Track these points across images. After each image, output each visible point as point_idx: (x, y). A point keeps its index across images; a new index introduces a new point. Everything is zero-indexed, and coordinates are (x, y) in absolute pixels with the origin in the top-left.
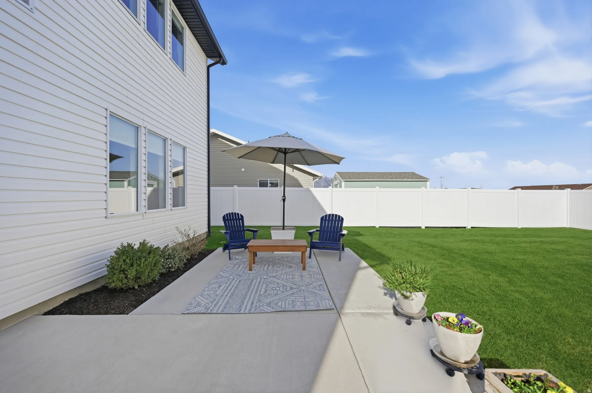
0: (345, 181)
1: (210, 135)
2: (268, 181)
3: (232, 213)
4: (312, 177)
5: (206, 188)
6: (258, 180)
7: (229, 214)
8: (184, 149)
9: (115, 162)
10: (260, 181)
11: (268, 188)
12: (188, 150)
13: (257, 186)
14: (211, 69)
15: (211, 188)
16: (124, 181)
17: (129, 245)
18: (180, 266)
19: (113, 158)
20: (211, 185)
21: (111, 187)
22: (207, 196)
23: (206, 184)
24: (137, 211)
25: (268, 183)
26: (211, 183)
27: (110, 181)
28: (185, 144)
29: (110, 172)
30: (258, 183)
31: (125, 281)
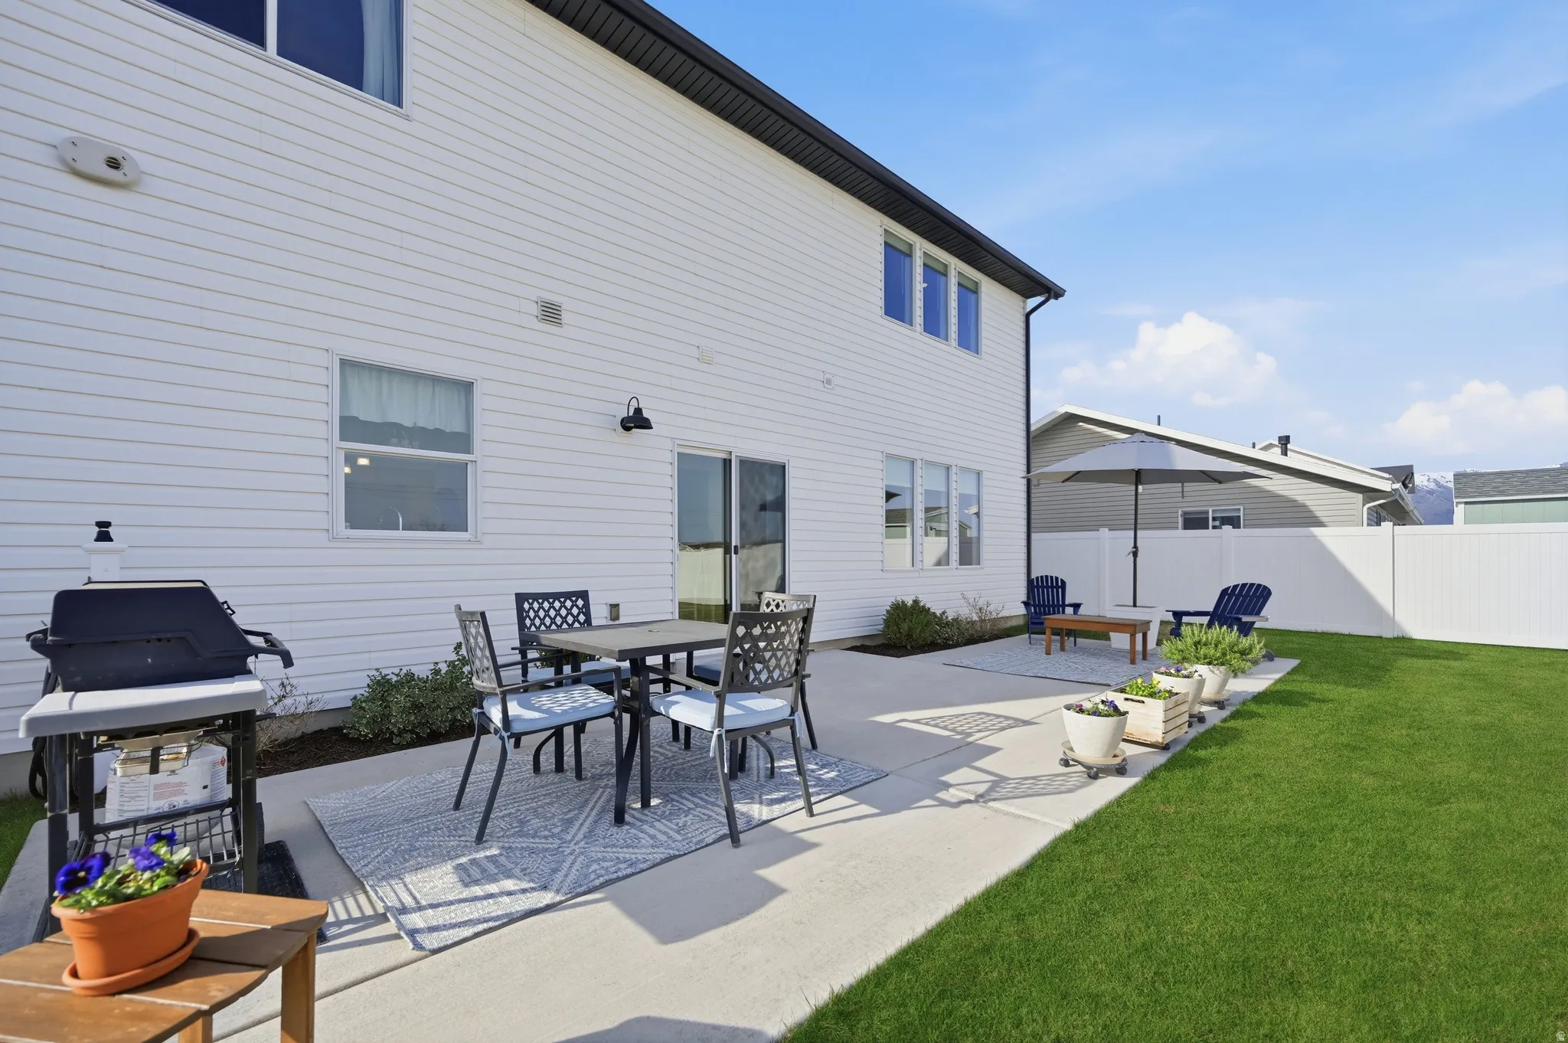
0: (1466, 503)
1: (1031, 436)
2: (1208, 512)
3: (1047, 576)
4: (1360, 496)
5: (1024, 536)
6: (1180, 513)
7: (1042, 577)
8: (979, 474)
9: (893, 500)
10: (1185, 514)
11: (1210, 532)
12: (985, 475)
13: (1177, 528)
14: (1032, 317)
15: (1034, 536)
16: (905, 526)
17: (903, 602)
18: (960, 640)
19: (890, 496)
20: (1032, 530)
21: (887, 537)
22: (1025, 550)
23: (1024, 529)
24: (913, 566)
25: (1208, 518)
26: (1033, 525)
27: (886, 527)
28: (978, 467)
29: (886, 511)
30: (1180, 520)
31: (898, 635)
